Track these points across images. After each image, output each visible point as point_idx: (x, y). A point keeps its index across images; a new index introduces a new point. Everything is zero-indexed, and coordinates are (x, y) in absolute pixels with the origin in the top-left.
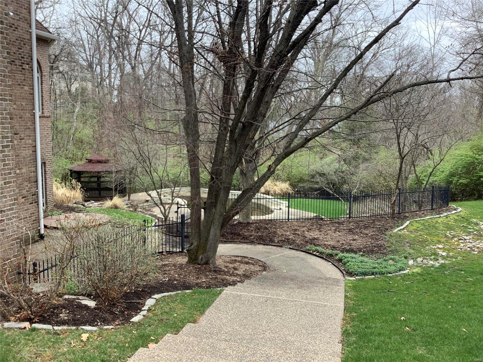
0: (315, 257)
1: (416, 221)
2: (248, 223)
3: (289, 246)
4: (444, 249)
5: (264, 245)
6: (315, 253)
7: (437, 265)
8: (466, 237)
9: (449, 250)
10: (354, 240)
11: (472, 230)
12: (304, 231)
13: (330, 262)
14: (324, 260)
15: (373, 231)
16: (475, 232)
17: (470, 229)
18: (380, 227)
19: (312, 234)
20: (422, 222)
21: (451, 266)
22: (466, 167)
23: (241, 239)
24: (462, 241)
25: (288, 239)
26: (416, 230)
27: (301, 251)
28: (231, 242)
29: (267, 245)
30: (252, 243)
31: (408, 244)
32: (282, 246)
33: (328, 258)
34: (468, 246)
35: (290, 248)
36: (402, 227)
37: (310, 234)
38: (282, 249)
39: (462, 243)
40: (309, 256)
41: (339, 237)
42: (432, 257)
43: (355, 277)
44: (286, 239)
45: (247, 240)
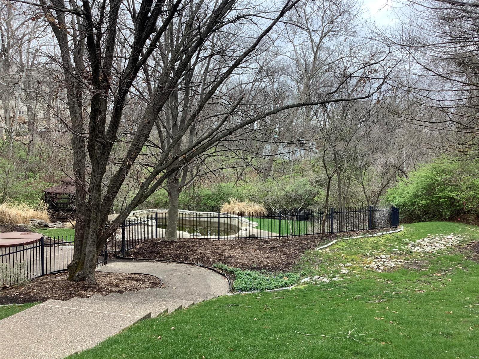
0: (217, 274)
1: (344, 240)
2: (173, 242)
3: (201, 264)
4: (350, 268)
5: (178, 263)
6: (219, 270)
8: (383, 256)
9: (354, 269)
10: (268, 258)
13: (227, 279)
14: (223, 277)
15: (294, 250)
16: (398, 252)
17: (396, 248)
18: (303, 246)
20: (350, 241)
22: (426, 188)
23: (158, 257)
24: (376, 260)
25: (204, 257)
26: (339, 249)
27: (209, 268)
28: (147, 261)
29: (181, 263)
30: (168, 261)
32: (194, 264)
34: (378, 265)
35: (201, 266)
36: (325, 246)
38: (193, 266)
39: (374, 261)
43: (234, 293)
44: (202, 257)
45: (163, 258)
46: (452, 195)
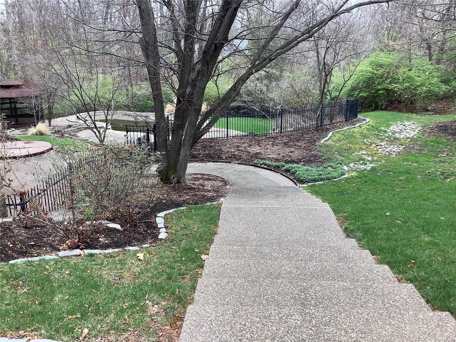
0: (263, 170)
1: (337, 132)
3: (237, 162)
4: (369, 155)
5: (214, 162)
6: (262, 166)
7: (369, 168)
8: (381, 144)
9: (372, 156)
10: (292, 152)
11: (384, 137)
12: (245, 147)
13: (278, 173)
14: (273, 172)
15: (305, 143)
16: (387, 139)
17: (382, 136)
18: (309, 139)
19: (254, 150)
20: (342, 132)
21: (380, 168)
22: (366, 82)
23: (191, 158)
24: (380, 147)
25: (235, 155)
26: (339, 140)
27: (249, 165)
29: (217, 162)
30: (202, 161)
31: (337, 153)
32: (230, 162)
33: (276, 169)
34: (386, 151)
35: (239, 164)
36: (327, 138)
37: (252, 149)
38: (231, 164)
39: (380, 148)
40: (258, 169)
41: (278, 150)
42: (361, 162)
43: (306, 184)
44: (233, 155)
45: (197, 158)
46: (390, 87)
